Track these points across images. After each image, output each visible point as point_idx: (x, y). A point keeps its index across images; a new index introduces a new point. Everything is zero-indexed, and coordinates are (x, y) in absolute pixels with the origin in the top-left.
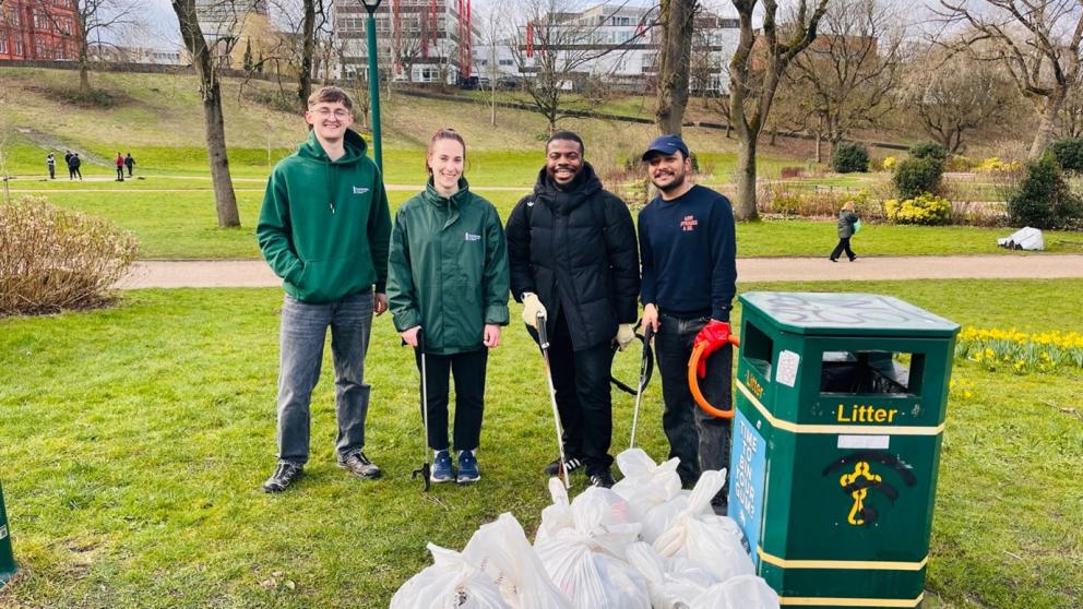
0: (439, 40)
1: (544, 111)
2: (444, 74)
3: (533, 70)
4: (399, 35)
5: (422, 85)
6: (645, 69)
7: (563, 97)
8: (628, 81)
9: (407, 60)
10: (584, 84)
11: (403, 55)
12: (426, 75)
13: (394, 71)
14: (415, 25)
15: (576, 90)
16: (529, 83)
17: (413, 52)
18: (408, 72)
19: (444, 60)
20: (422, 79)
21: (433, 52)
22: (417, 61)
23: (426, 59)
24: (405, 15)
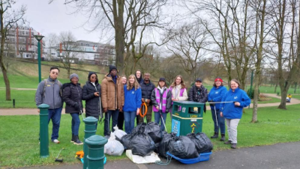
0: (32, 46)
1: (66, 68)
2: (34, 56)
3: (62, 57)
4: (18, 43)
5: (26, 59)
6: (95, 59)
7: (72, 65)
8: (90, 62)
9: (21, 51)
10: (77, 61)
11: (20, 49)
12: (27, 56)
13: (16, 54)
14: (24, 41)
15: (75, 63)
16: (62, 60)
17: (23, 49)
18: (22, 55)
19: (34, 52)
20: (26, 57)
21: (30, 49)
22: (25, 52)
23: (27, 51)
24: (21, 38)
